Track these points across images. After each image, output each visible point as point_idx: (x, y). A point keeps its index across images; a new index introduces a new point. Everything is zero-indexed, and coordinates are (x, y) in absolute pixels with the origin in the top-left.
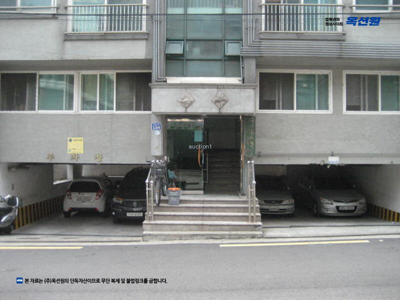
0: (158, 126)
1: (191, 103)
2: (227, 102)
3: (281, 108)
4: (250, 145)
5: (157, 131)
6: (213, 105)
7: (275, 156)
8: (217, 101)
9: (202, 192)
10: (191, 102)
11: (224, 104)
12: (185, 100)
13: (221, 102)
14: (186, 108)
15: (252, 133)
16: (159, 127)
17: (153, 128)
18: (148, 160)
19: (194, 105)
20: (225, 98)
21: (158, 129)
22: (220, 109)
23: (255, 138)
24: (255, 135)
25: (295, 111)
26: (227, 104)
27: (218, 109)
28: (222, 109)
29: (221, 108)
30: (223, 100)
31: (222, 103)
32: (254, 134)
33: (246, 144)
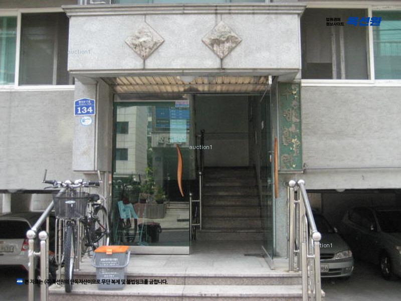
0: (88, 107)
1: (156, 47)
2: (238, 43)
3: (343, 75)
4: (291, 145)
5: (86, 117)
6: (207, 52)
7: (335, 171)
8: (216, 42)
9: (186, 249)
10: (156, 43)
11: (231, 50)
12: (141, 40)
13: (223, 42)
14: (145, 58)
15: (294, 119)
16: (90, 110)
17: (77, 111)
18: (48, 179)
19: (162, 51)
20: (233, 34)
21: (88, 113)
22: (222, 60)
23: (300, 129)
24: (300, 122)
25: (373, 82)
26: (238, 49)
27: (218, 61)
28: (226, 61)
29: (225, 57)
30: (228, 40)
31: (227, 45)
32: (298, 120)
33: (282, 144)
